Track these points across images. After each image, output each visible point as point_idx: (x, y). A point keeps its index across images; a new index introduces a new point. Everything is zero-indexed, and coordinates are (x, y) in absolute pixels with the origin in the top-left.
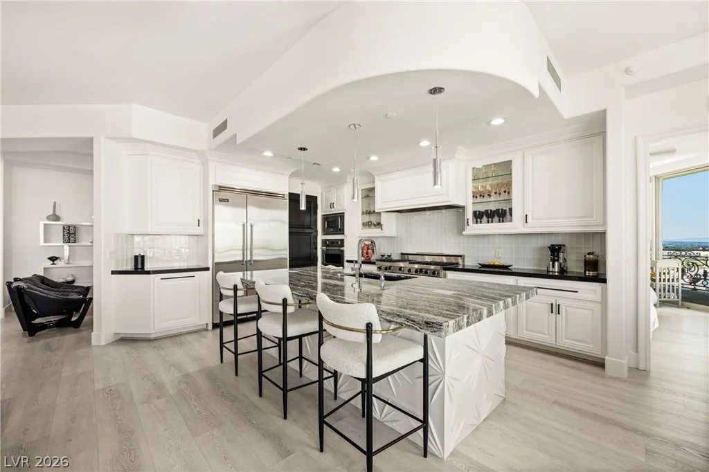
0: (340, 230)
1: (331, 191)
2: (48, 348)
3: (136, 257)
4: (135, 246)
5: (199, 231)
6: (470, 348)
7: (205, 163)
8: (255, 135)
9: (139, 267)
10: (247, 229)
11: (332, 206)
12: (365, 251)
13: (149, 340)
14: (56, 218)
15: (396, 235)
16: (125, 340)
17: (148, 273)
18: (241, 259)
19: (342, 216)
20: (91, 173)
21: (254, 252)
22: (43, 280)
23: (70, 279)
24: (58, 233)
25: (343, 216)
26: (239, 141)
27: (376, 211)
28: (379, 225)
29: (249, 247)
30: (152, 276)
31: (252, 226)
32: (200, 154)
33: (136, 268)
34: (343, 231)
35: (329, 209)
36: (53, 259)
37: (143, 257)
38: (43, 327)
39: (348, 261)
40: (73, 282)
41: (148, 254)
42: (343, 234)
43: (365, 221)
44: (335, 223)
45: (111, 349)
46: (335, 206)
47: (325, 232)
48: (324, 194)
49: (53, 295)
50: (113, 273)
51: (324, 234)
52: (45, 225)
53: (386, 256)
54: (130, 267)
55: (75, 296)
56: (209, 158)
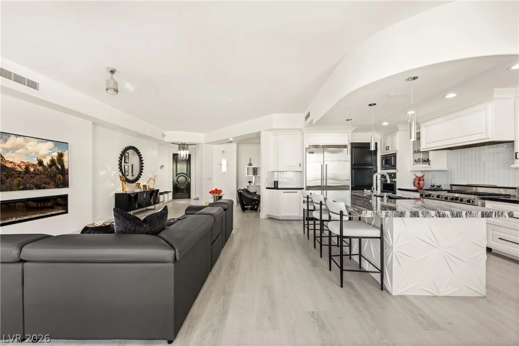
0: (394, 166)
1: (387, 138)
2: (248, 216)
3: (275, 182)
4: (275, 177)
5: (300, 169)
6: (423, 241)
7: (303, 134)
8: (322, 117)
9: (276, 186)
10: (324, 168)
11: (387, 148)
12: (417, 182)
13: (279, 220)
14: (250, 164)
15: (447, 169)
16: (271, 218)
17: (278, 189)
18: (320, 185)
19: (394, 155)
20: (260, 143)
21: (328, 181)
22: (246, 191)
23: (255, 191)
24: (251, 172)
25: (396, 156)
26: (314, 122)
27: (421, 151)
28: (427, 161)
29: (325, 178)
30: (280, 191)
31: (326, 166)
32: (300, 130)
33: (275, 187)
34: (396, 166)
35: (386, 151)
36: (250, 182)
37: (277, 182)
38: (247, 209)
39: (399, 189)
40: (256, 193)
41: (280, 181)
42: (396, 169)
43: (417, 158)
44: (390, 161)
45: (266, 220)
46: (390, 148)
47: (383, 168)
48: (382, 140)
49: (250, 196)
50: (267, 188)
51: (382, 169)
52: (248, 168)
53: (436, 187)
54: (273, 186)
55: (256, 198)
56: (304, 131)
